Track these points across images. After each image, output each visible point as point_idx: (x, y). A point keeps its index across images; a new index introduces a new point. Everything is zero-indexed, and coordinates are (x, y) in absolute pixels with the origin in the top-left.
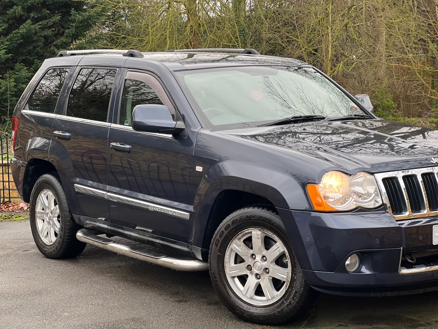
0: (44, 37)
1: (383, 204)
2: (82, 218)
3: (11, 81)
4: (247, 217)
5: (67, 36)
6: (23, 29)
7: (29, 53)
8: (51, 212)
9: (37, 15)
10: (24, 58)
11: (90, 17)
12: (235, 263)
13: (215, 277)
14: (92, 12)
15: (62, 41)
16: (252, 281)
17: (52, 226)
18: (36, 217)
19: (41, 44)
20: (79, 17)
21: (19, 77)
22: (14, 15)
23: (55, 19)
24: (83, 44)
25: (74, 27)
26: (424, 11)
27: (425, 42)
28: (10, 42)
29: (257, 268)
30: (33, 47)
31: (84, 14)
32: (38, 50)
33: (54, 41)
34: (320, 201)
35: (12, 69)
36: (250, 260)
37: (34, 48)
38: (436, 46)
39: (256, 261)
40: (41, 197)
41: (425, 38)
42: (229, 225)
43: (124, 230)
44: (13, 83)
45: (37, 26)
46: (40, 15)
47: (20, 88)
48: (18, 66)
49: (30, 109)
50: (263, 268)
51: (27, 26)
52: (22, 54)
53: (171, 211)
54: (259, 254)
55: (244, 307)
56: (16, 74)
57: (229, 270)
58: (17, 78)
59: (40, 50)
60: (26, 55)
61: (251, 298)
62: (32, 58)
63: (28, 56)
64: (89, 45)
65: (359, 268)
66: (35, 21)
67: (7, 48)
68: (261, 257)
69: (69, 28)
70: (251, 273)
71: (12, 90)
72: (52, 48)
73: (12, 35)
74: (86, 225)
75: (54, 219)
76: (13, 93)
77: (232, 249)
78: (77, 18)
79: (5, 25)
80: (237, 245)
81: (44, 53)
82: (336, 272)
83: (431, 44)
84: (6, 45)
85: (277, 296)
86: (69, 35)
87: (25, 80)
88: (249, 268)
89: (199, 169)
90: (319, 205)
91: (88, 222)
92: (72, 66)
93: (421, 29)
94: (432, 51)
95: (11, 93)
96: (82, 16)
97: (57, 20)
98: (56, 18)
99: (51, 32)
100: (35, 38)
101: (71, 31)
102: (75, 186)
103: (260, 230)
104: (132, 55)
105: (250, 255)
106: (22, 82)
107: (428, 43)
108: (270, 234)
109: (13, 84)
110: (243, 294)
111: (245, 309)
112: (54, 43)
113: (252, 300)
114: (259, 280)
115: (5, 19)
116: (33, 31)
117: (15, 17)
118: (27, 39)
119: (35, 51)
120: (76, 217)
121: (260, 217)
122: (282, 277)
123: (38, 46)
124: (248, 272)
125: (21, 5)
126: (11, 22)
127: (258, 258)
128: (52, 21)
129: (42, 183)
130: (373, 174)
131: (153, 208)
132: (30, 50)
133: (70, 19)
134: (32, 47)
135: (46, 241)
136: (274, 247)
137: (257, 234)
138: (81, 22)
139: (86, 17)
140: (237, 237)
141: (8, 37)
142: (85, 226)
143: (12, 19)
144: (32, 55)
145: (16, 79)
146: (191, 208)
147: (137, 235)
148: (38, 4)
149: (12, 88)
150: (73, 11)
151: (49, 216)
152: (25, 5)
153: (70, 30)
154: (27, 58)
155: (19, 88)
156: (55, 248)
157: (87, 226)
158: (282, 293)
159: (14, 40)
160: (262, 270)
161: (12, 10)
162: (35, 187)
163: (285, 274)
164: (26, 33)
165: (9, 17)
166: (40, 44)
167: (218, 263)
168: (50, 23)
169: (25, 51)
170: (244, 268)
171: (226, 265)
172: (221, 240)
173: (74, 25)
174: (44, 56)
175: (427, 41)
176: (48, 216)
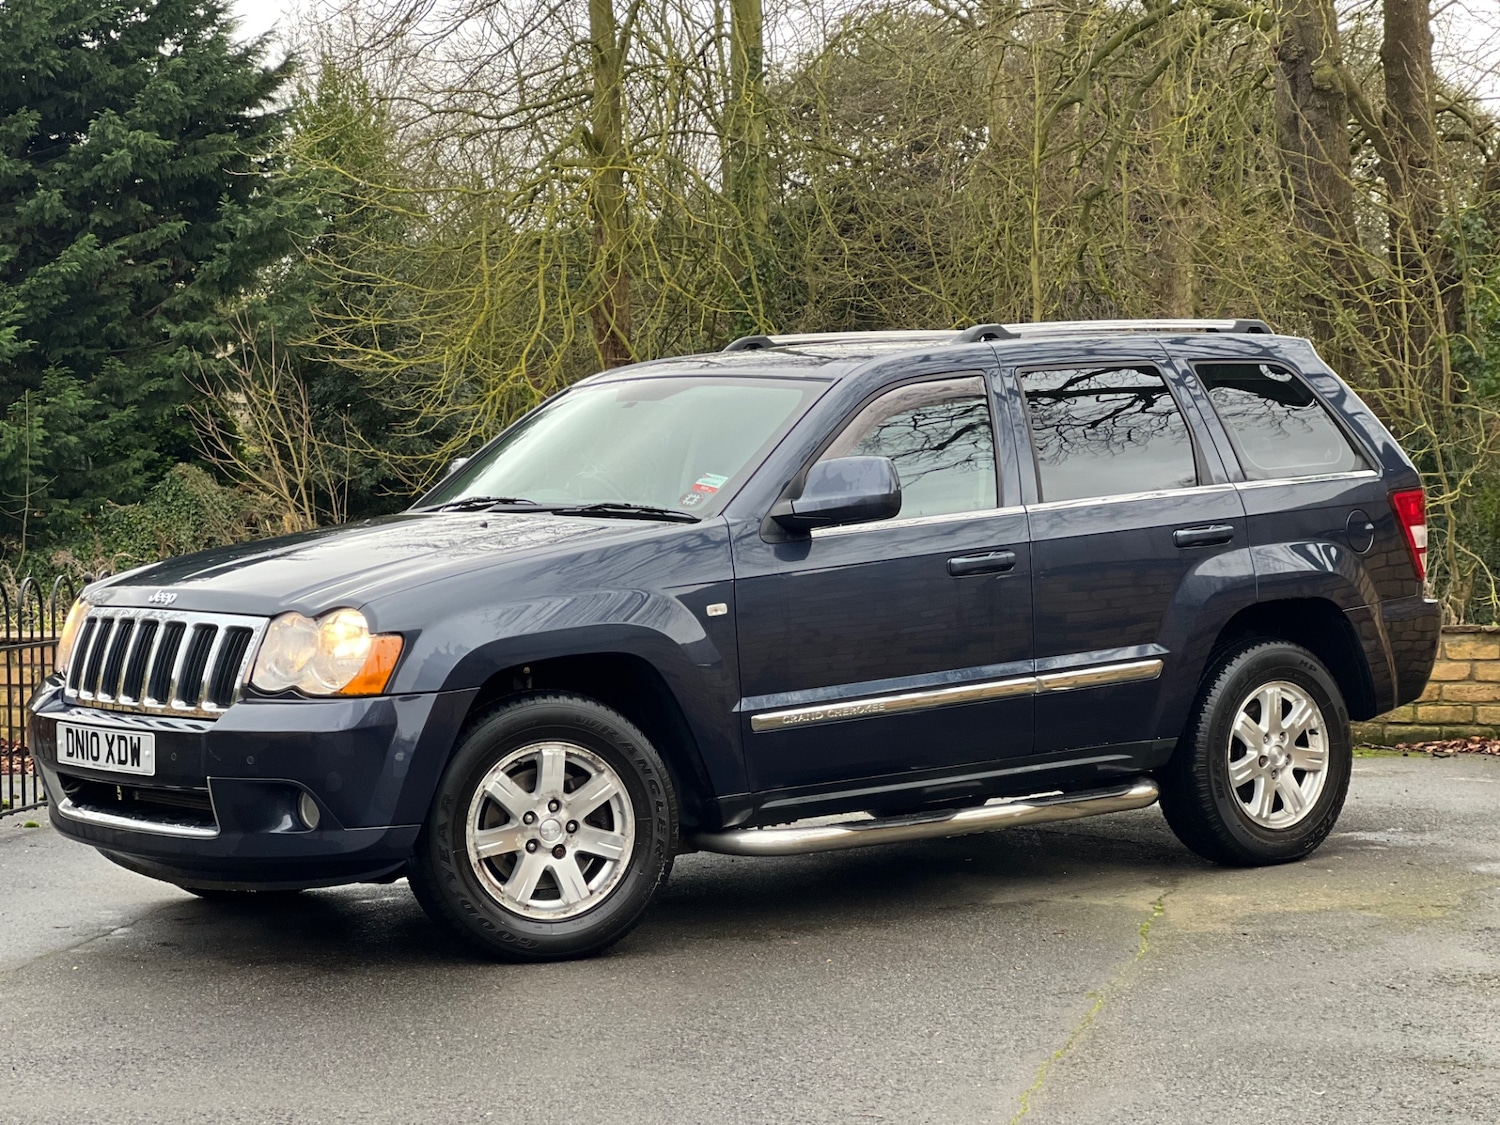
0: (132, 284)
3: (35, 424)
5: (203, 284)
6: (69, 263)
7: (84, 337)
9: (110, 219)
10: (69, 352)
11: (279, 225)
14: (289, 205)
15: (192, 298)
19: (123, 308)
20: (246, 223)
21: (56, 412)
22: (37, 218)
23: (167, 230)
24: (259, 306)
25: (228, 253)
26: (1317, 213)
27: (1321, 302)
28: (28, 303)
30: (99, 318)
31: (262, 214)
32: (114, 328)
33: (160, 300)
35: (34, 388)
37: (103, 320)
38: (1355, 316)
41: (1323, 292)
44: (42, 430)
45: (112, 252)
46: (119, 219)
47: (60, 446)
48: (51, 377)
51: (83, 252)
52: (63, 341)
56: (44, 403)
58: (50, 413)
59: (118, 328)
60: (75, 345)
62: (93, 352)
63: (78, 348)
64: (276, 310)
66: (106, 236)
67: (21, 319)
69: (210, 258)
71: (35, 454)
72: (157, 321)
73: (34, 280)
76: (40, 462)
78: (240, 225)
79: (10, 250)
81: (129, 336)
83: (1340, 310)
84: (16, 312)
86: (209, 280)
87: (76, 422)
93: (1309, 265)
94: (1345, 331)
95: (33, 462)
96: (255, 218)
97: (175, 232)
98: (173, 228)
99: (156, 271)
100: (106, 290)
101: (219, 266)
106: (65, 428)
107: (1331, 307)
109: (40, 434)
112: (164, 305)
115: (10, 232)
116: (101, 268)
117: (41, 225)
118: (82, 292)
119: (104, 330)
123: (114, 316)
125: (58, 187)
126: (26, 238)
128: (159, 236)
132: (88, 329)
133: (213, 228)
134: (95, 318)
138: (251, 239)
139: (268, 223)
141: (22, 286)
143: (29, 230)
144: (92, 342)
145: (46, 417)
148: (114, 181)
149: (38, 448)
150: (226, 204)
152: (73, 186)
153: (215, 262)
154: (78, 353)
155: (56, 445)
159: (42, 298)
161: (32, 203)
164: (79, 274)
165: (23, 222)
166: (121, 308)
168: (152, 241)
169: (73, 331)
173: (226, 246)
174: (129, 345)
175: (1330, 301)
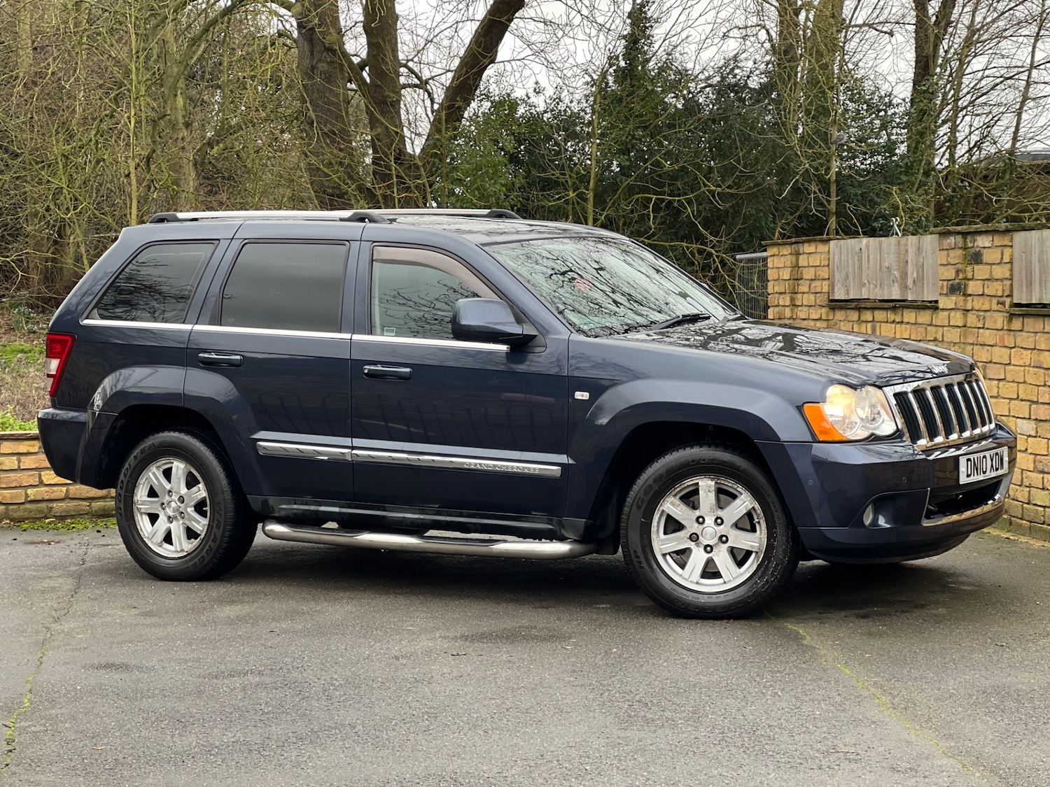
1: (898, 430)
2: (272, 500)
4: (693, 461)
8: (179, 499)
12: (665, 533)
13: (637, 557)
16: (698, 558)
17: (183, 523)
18: (135, 511)
29: (708, 536)
34: (828, 426)
36: (696, 525)
39: (705, 526)
40: (150, 474)
42: (661, 476)
43: (385, 510)
49: (103, 317)
50: (719, 535)
53: (518, 467)
54: (708, 515)
55: (688, 596)
57: (660, 543)
61: (697, 583)
65: (875, 520)
68: (714, 519)
70: (698, 545)
74: (279, 512)
75: (189, 510)
77: (663, 511)
80: (673, 505)
82: (851, 527)
85: (741, 574)
88: (694, 538)
89: (581, 395)
90: (825, 432)
91: (284, 506)
92: (219, 240)
102: (260, 446)
103: (712, 479)
104: (361, 219)
105: (695, 518)
108: (729, 484)
110: (684, 578)
111: (690, 598)
113: (699, 586)
114: (710, 555)
120: (255, 501)
121: (713, 460)
122: (751, 546)
124: (692, 545)
127: (709, 521)
129: (159, 447)
130: (880, 388)
131: (478, 466)
135: (167, 551)
136: (738, 502)
137: (706, 486)
140: (673, 493)
142: (276, 515)
146: (563, 459)
147: (422, 517)
151: (173, 504)
156: (196, 560)
157: (283, 513)
158: (751, 569)
160: (717, 538)
162: (135, 457)
163: (757, 540)
167: (642, 534)
170: (686, 539)
171: (654, 536)
172: (647, 499)
176: (170, 507)
